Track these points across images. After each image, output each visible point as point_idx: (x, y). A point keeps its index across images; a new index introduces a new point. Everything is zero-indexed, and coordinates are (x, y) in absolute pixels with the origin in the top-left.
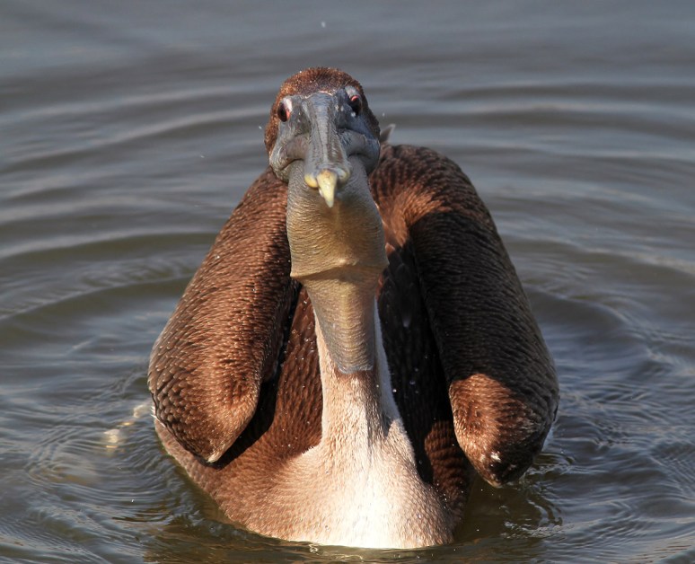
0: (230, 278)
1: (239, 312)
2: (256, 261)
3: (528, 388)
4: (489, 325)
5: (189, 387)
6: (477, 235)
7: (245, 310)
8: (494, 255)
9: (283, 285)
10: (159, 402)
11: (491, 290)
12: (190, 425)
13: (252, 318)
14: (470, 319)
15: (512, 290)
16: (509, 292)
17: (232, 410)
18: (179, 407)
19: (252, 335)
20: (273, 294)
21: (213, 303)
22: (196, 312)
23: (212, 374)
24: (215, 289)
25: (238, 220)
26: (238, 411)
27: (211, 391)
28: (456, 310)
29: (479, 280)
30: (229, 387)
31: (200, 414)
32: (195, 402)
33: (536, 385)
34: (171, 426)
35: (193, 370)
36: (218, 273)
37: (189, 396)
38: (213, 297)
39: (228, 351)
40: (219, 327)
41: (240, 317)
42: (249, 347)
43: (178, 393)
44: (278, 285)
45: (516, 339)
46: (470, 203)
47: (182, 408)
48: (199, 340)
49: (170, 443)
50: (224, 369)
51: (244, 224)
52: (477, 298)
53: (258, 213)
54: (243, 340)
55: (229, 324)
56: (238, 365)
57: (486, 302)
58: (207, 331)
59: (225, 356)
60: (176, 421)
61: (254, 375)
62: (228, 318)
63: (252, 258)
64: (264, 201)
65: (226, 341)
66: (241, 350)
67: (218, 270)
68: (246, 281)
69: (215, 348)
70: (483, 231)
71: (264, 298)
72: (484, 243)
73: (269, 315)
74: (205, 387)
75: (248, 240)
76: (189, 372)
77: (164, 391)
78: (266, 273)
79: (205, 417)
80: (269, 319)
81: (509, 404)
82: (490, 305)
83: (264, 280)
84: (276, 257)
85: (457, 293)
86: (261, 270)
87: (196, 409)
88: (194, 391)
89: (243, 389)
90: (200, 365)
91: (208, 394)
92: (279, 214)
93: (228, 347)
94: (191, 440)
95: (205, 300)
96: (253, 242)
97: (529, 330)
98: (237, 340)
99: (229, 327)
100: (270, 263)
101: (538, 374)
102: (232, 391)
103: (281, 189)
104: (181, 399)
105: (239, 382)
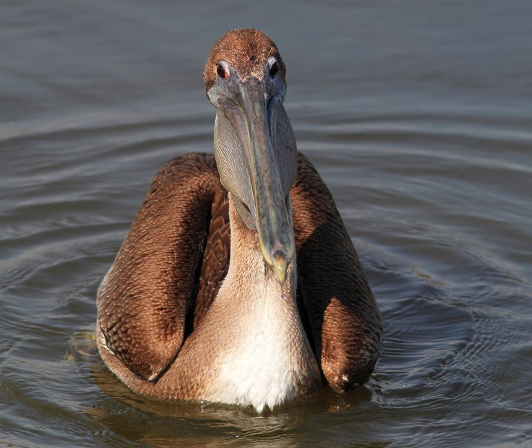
0: (156, 247)
1: (165, 272)
2: (173, 233)
3: (366, 328)
4: (339, 282)
5: (134, 327)
6: (326, 212)
7: (169, 271)
8: (338, 228)
9: (194, 250)
10: (110, 337)
11: (339, 255)
12: (136, 355)
13: (175, 277)
14: (326, 277)
16: (350, 256)
17: (167, 344)
18: (127, 341)
19: (176, 289)
20: (187, 257)
21: (146, 264)
22: (133, 272)
23: (150, 318)
24: (145, 255)
25: (155, 202)
26: (171, 345)
27: (150, 331)
28: (315, 270)
29: (330, 247)
30: (163, 328)
31: (143, 347)
32: (139, 338)
33: (371, 325)
34: (120, 355)
35: (136, 315)
36: (147, 242)
37: (135, 334)
38: (145, 261)
39: (161, 301)
40: (152, 284)
41: (167, 275)
42: (176, 298)
43: (125, 332)
44: (190, 251)
45: (357, 292)
47: (130, 342)
48: (138, 293)
49: (111, 362)
50: (159, 314)
51: (160, 205)
52: (329, 261)
53: (170, 197)
54: (171, 293)
55: (159, 281)
56: (169, 311)
57: (336, 264)
58: (144, 286)
59: (159, 305)
60: (125, 352)
61: (180, 319)
62: (158, 276)
63: (170, 231)
64: (174, 189)
65: (159, 294)
66: (170, 300)
67: (146, 241)
68: (168, 248)
69: (151, 299)
70: (330, 209)
71: (182, 261)
73: (187, 274)
74: (146, 328)
75: (166, 218)
76: (133, 316)
77: (114, 329)
78: (181, 243)
79: (148, 349)
80: (186, 276)
81: (355, 341)
82: (339, 266)
83: (181, 247)
84: (187, 230)
85: (315, 257)
86: (178, 240)
87: (140, 343)
88: (138, 330)
89: (174, 329)
90: (141, 311)
91: (149, 333)
92: (186, 198)
93: (160, 298)
94: (136, 365)
95: (140, 263)
96: (169, 219)
97: (364, 284)
98: (166, 293)
99: (159, 283)
100: (183, 235)
101: (372, 317)
102: (166, 330)
103: (185, 179)
104: (129, 336)
105: (171, 324)
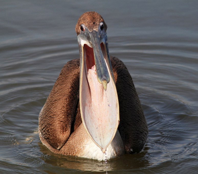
0: (60, 97)
1: (63, 107)
2: (67, 92)
3: (141, 131)
4: (132, 112)
5: (51, 129)
6: (129, 85)
7: (65, 106)
8: (133, 91)
9: (75, 98)
10: (42, 132)
11: (133, 102)
12: (52, 139)
13: (67, 109)
14: (127, 110)
15: (138, 102)
16: (137, 103)
17: (64, 135)
18: (49, 134)
19: (68, 113)
20: (72, 101)
21: (56, 104)
22: (52, 107)
23: (57, 125)
24: (56, 100)
25: (61, 79)
26: (65, 135)
27: (57, 130)
28: (123, 107)
29: (130, 99)
30: (62, 129)
32: (53, 133)
33: (144, 130)
34: (46, 140)
35: (52, 124)
37: (51, 132)
38: (56, 103)
39: (61, 118)
40: (58, 112)
41: (64, 108)
42: (67, 117)
43: (48, 131)
44: (73, 98)
45: (139, 117)
46: (127, 75)
47: (49, 135)
48: (53, 115)
49: (43, 141)
50: (61, 124)
51: (63, 80)
52: (129, 104)
53: (66, 77)
54: (65, 115)
55: (61, 110)
56: (64, 122)
57: (131, 106)
58: (55, 113)
59: (61, 120)
60: (48, 138)
61: (69, 125)
62: (61, 109)
64: (68, 74)
65: (61, 116)
66: (65, 118)
67: (57, 94)
68: (65, 97)
69: (58, 118)
70: (131, 84)
71: (70, 102)
72: (131, 87)
73: (72, 107)
74: (56, 129)
75: (64, 85)
76: (51, 125)
77: (44, 130)
78: (70, 95)
79: (56, 137)
82: (132, 106)
83: (70, 97)
84: (72, 90)
85: (124, 102)
87: (53, 135)
88: (53, 130)
89: (66, 129)
90: (54, 123)
92: (72, 77)
93: (61, 117)
94: (52, 144)
95: (54, 103)
96: (66, 86)
97: (142, 114)
98: (64, 115)
99: (61, 111)
100: (71, 92)
101: (144, 127)
102: (63, 130)
103: (73, 70)
104: (49, 132)
105: (65, 127)
